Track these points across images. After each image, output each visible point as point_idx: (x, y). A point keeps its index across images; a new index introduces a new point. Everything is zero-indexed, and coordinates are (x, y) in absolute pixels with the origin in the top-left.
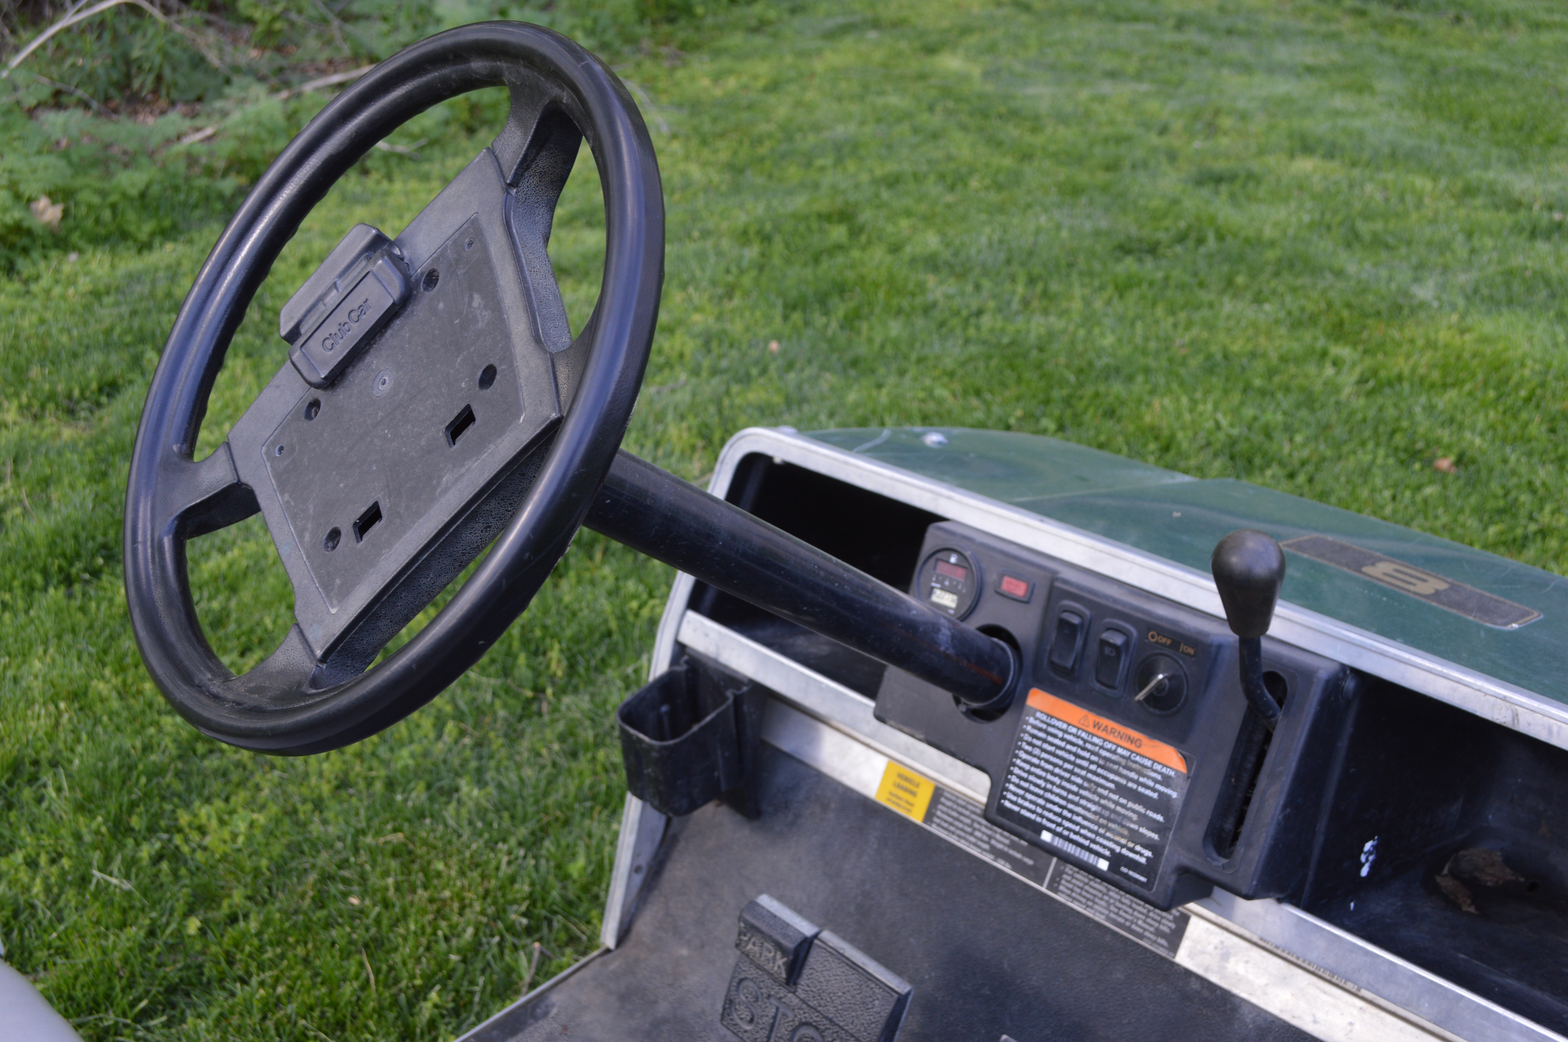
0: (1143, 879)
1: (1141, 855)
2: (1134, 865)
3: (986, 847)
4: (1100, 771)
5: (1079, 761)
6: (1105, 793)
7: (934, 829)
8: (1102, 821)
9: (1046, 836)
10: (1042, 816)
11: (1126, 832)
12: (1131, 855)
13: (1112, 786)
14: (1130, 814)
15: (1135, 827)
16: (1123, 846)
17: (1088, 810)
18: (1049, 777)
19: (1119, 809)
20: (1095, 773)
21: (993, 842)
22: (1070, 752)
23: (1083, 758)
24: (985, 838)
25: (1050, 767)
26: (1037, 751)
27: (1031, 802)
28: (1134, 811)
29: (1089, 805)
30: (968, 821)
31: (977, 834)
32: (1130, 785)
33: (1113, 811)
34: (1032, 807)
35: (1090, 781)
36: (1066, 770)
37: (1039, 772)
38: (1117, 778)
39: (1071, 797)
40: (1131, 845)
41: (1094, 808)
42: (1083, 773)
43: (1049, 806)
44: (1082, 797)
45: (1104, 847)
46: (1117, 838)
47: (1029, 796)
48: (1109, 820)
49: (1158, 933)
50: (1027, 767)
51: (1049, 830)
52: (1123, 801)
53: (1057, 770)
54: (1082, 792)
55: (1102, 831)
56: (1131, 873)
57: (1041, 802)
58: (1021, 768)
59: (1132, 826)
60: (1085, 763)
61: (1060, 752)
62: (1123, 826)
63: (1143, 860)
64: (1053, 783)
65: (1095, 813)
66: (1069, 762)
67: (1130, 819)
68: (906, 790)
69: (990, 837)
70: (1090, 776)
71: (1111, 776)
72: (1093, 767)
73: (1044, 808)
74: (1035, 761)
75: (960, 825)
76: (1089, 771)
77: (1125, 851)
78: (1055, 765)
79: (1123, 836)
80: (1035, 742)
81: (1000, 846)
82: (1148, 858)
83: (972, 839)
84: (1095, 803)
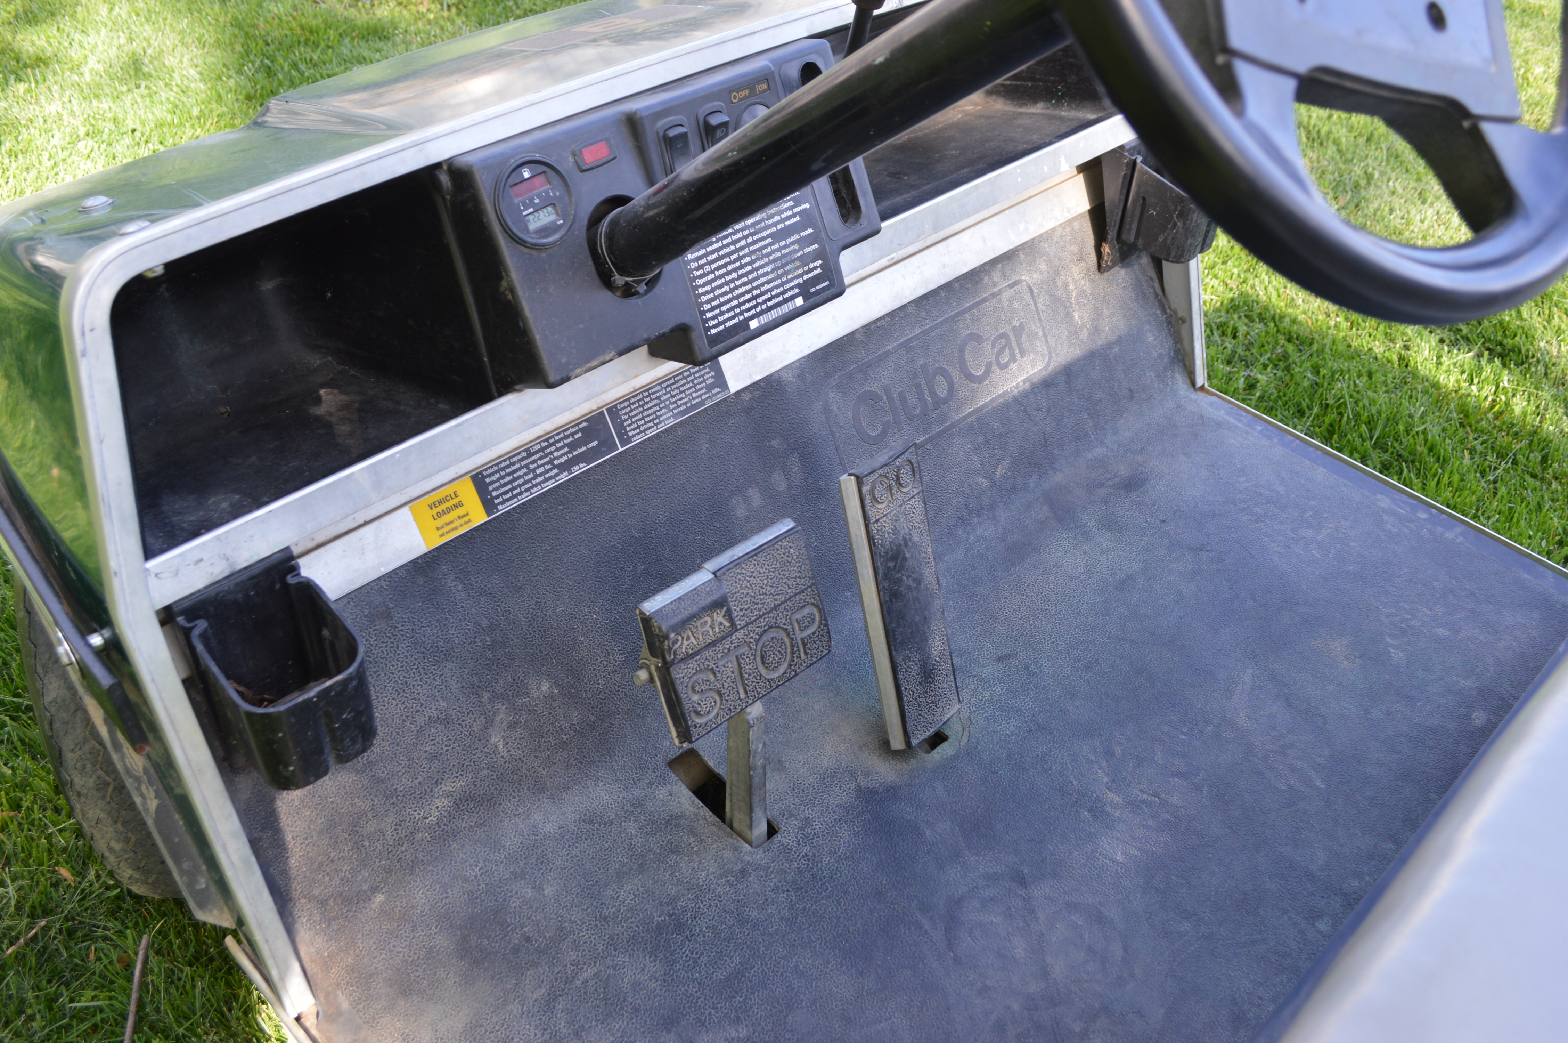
0: (827, 283)
1: (815, 268)
2: (816, 280)
3: (556, 471)
4: (755, 238)
5: (738, 246)
6: (768, 250)
7: (503, 509)
8: (780, 272)
9: (754, 324)
10: (742, 313)
11: (798, 263)
12: (810, 275)
13: (769, 240)
14: (792, 248)
15: (801, 253)
16: (801, 275)
17: (767, 274)
18: (728, 278)
19: (784, 252)
20: (755, 242)
21: (556, 462)
22: (728, 245)
23: (739, 240)
24: (548, 467)
25: (724, 271)
26: (707, 269)
27: (728, 311)
28: (792, 243)
29: (765, 270)
30: (525, 470)
31: (538, 471)
32: (779, 227)
33: (783, 256)
34: (732, 313)
35: (754, 252)
36: (735, 261)
37: (719, 282)
38: (769, 232)
39: (750, 277)
40: (806, 268)
41: (768, 269)
42: (747, 251)
43: (741, 300)
44: (757, 269)
45: (792, 288)
46: (796, 274)
47: (724, 308)
48: (783, 266)
49: (709, 388)
50: (708, 288)
51: (752, 318)
52: (782, 243)
53: (729, 268)
54: (755, 265)
55: (784, 279)
56: (818, 288)
57: (735, 302)
58: (704, 294)
59: (799, 254)
60: (743, 243)
61: (722, 253)
62: (793, 261)
63: (819, 271)
64: (733, 281)
65: (772, 271)
66: (732, 253)
67: (795, 251)
68: (449, 510)
69: (551, 462)
70: (752, 248)
71: (764, 234)
72: (750, 240)
73: (738, 306)
74: (711, 276)
75: (521, 481)
76: (748, 245)
77: (806, 277)
78: (725, 266)
79: (797, 268)
80: (701, 262)
81: (563, 459)
82: (821, 266)
83: (540, 479)
84: (767, 264)
